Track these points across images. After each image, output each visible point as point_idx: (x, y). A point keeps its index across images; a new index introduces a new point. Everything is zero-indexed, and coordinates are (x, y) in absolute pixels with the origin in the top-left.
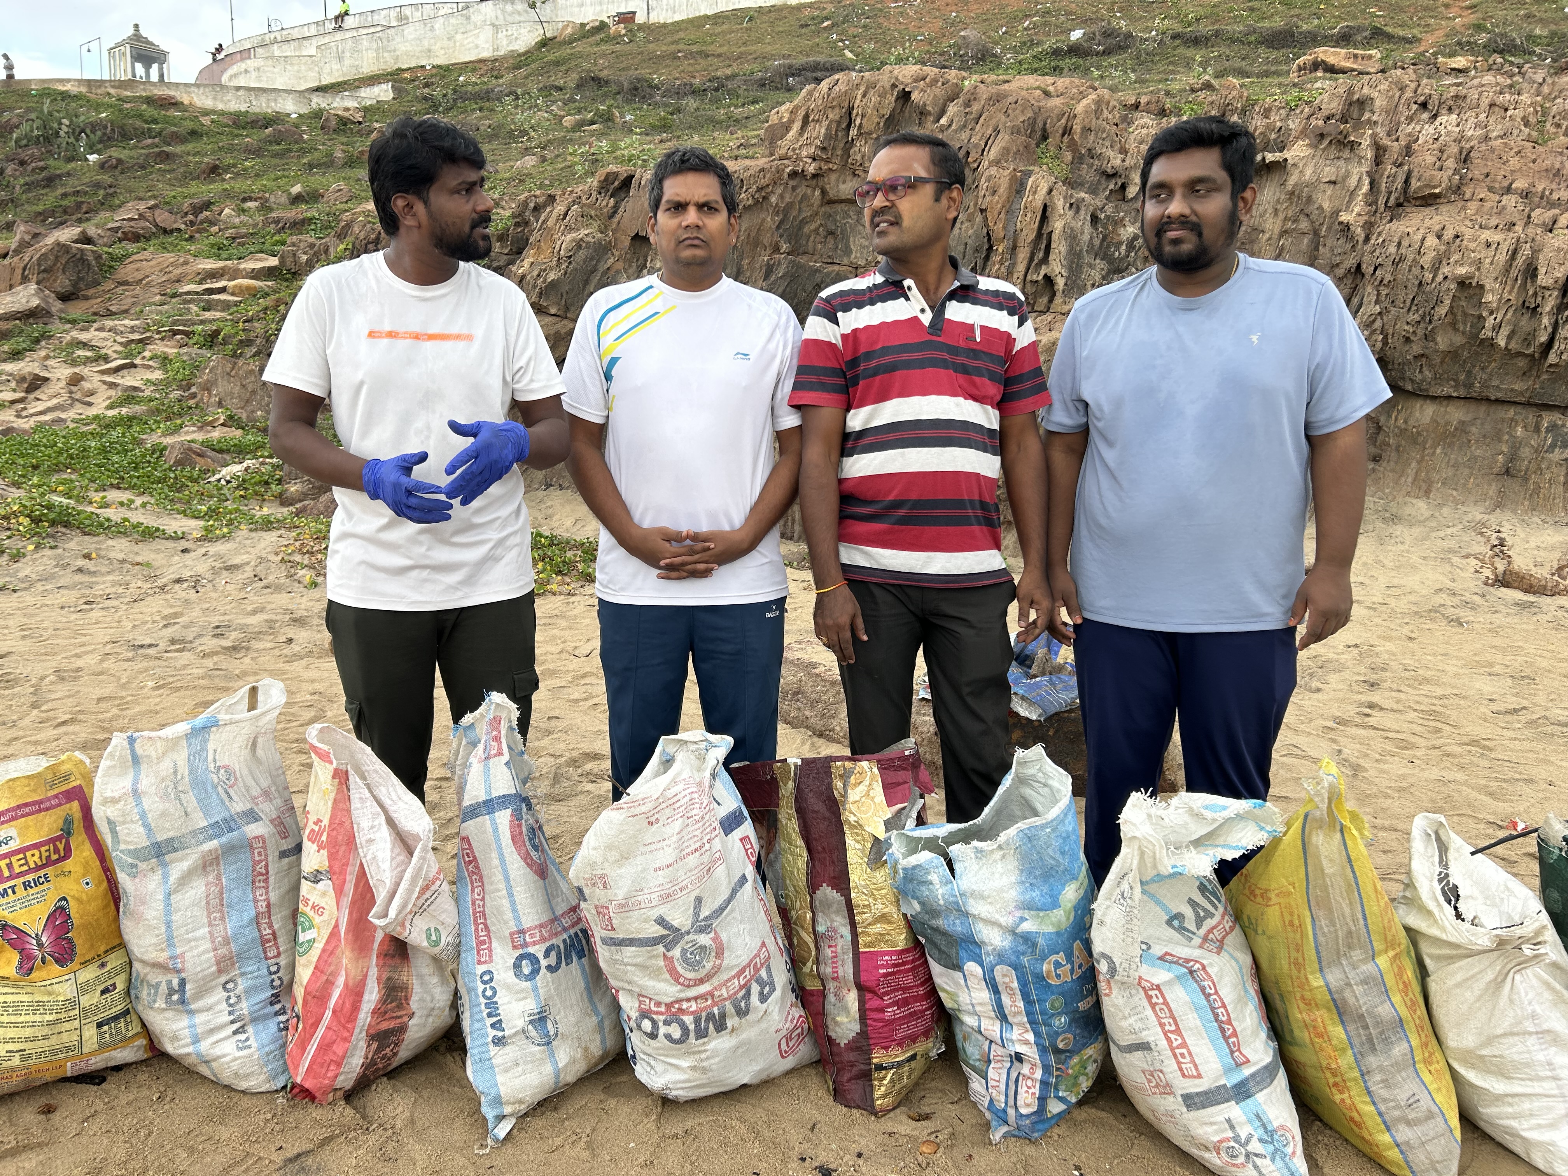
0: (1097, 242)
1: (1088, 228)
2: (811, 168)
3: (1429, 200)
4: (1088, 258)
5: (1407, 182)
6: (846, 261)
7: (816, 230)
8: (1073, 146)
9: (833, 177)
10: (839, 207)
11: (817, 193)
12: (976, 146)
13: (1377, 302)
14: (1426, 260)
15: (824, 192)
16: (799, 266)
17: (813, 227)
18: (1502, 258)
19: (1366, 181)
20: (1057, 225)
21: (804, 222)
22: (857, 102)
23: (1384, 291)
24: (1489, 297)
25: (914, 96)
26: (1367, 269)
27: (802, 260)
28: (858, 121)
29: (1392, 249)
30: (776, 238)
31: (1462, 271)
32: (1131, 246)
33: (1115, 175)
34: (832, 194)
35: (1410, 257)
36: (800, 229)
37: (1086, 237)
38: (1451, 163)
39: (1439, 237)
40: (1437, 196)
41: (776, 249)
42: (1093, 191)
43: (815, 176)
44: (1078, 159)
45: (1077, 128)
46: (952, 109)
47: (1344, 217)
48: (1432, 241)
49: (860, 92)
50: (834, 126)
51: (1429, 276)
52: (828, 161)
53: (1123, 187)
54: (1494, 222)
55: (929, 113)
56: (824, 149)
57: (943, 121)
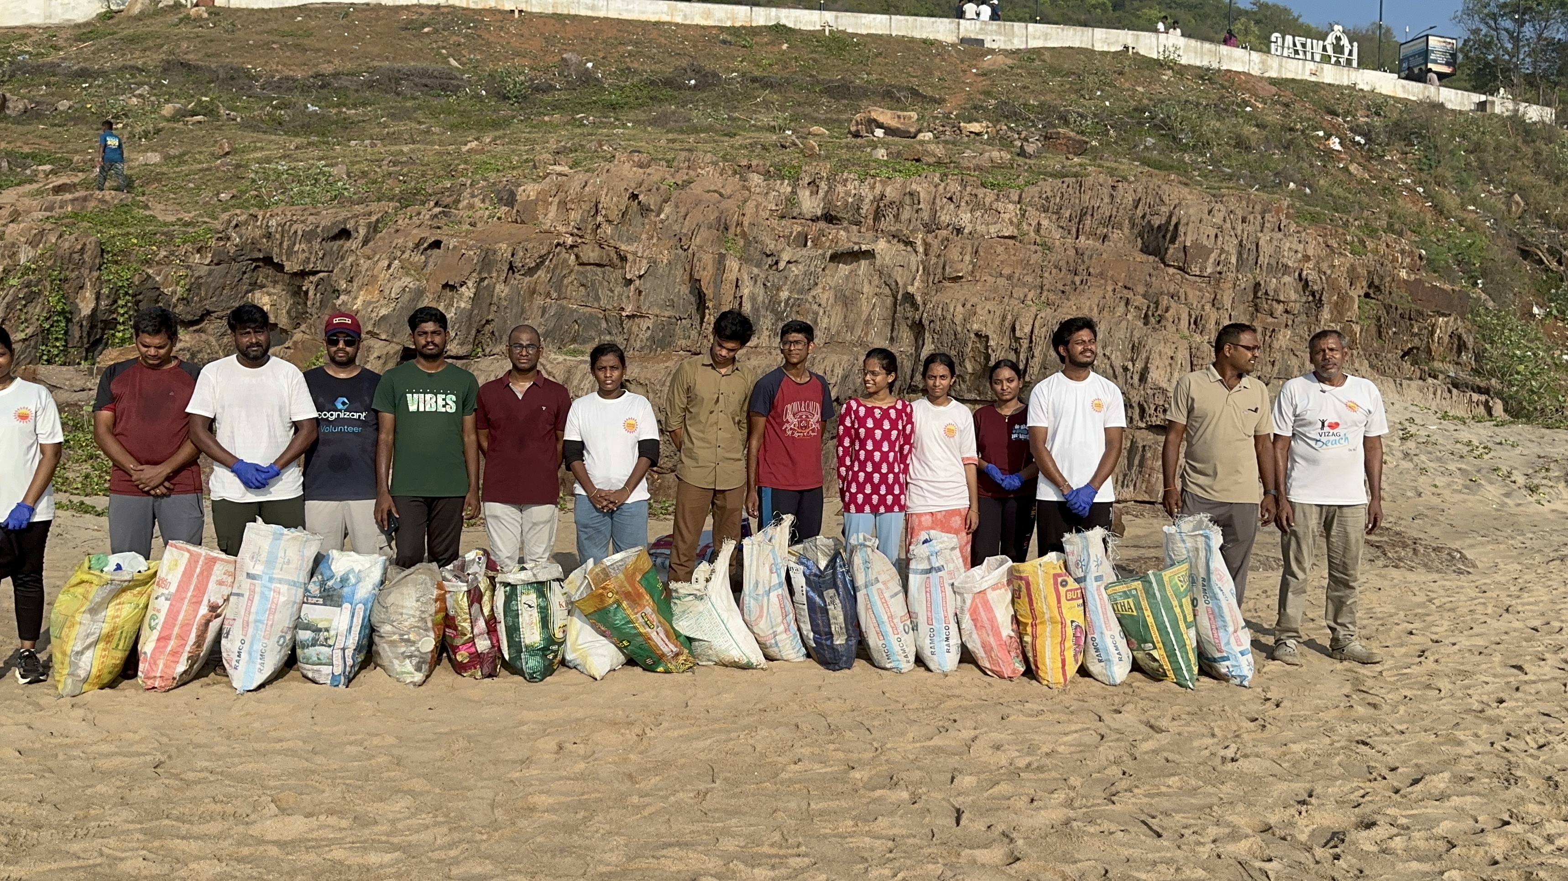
0: (767, 301)
1: (762, 292)
2: (570, 241)
3: (956, 279)
4: (763, 312)
5: (944, 268)
6: (596, 305)
7: (572, 282)
8: (744, 235)
9: (585, 247)
10: (588, 267)
11: (573, 257)
12: (685, 235)
13: (933, 342)
14: (958, 319)
15: (577, 257)
16: (563, 308)
17: (570, 279)
18: (997, 321)
19: (921, 268)
20: (745, 292)
21: (564, 276)
22: (603, 200)
23: (936, 336)
24: (991, 343)
25: (641, 197)
26: (926, 322)
27: (565, 302)
28: (604, 212)
29: (939, 312)
30: (548, 288)
31: (976, 327)
32: (787, 304)
33: (772, 254)
34: (585, 259)
35: (949, 317)
36: (562, 281)
37: (760, 299)
38: (967, 258)
39: (963, 306)
40: (961, 277)
41: (548, 295)
42: (758, 265)
43: (572, 247)
44: (748, 243)
45: (746, 223)
46: (667, 209)
47: (910, 289)
48: (960, 308)
49: (604, 193)
50: (586, 214)
51: (959, 329)
52: (581, 237)
53: (777, 263)
54: (992, 296)
55: (652, 211)
56: (579, 229)
57: (662, 216)
